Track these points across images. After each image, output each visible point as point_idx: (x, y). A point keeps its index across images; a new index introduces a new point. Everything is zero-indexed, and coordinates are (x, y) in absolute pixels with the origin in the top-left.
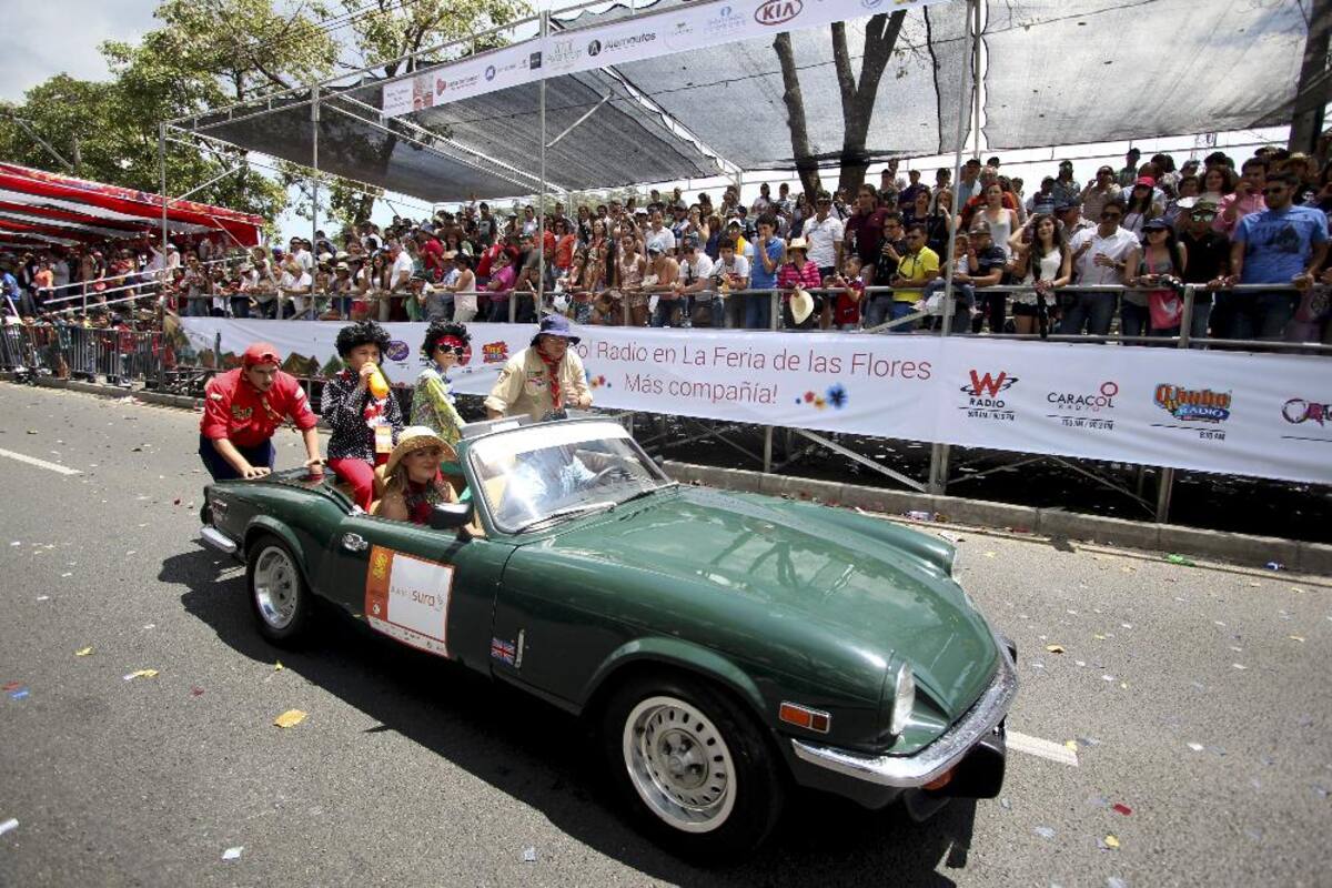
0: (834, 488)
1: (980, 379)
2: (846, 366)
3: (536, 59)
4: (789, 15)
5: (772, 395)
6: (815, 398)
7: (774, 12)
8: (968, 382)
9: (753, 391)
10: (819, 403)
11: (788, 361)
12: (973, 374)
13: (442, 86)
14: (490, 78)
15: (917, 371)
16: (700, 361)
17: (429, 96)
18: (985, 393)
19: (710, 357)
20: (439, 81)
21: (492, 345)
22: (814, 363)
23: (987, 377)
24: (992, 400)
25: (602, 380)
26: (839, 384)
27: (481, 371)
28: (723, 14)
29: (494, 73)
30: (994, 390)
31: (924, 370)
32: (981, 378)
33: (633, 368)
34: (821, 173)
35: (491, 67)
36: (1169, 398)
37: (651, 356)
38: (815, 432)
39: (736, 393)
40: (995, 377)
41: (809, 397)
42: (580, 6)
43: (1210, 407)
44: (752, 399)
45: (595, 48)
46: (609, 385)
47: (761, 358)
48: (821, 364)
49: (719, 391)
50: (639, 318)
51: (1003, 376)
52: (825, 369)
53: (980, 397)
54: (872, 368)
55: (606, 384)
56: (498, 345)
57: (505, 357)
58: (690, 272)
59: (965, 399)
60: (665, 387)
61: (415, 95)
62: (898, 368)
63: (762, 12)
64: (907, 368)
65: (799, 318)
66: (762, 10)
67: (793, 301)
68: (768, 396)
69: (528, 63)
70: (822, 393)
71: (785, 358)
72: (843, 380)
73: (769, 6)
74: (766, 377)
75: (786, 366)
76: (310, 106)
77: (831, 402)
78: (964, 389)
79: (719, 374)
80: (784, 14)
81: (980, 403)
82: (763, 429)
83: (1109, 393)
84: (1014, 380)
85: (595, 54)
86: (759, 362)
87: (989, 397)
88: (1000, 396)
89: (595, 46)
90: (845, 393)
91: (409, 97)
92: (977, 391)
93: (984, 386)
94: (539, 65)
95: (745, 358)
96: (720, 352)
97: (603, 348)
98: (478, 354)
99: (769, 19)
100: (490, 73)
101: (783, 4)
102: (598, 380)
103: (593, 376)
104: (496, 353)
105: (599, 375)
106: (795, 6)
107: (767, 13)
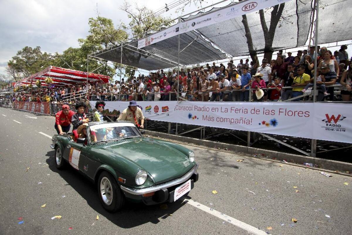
0: (275, 153)
2: (277, 112)
3: (177, 30)
4: (253, 7)
6: (265, 123)
7: (248, 7)
8: (325, 118)
9: (244, 121)
10: (267, 125)
11: (256, 111)
12: (327, 115)
13: (152, 39)
14: (165, 36)
15: (304, 114)
16: (226, 111)
17: (149, 42)
18: (332, 122)
19: (229, 110)
21: (164, 107)
22: (265, 112)
23: (333, 116)
24: (335, 124)
25: (196, 117)
26: (274, 119)
27: (161, 114)
28: (231, 9)
29: (166, 34)
30: (336, 121)
31: (307, 114)
32: (330, 116)
33: (205, 113)
34: (258, 55)
35: (165, 33)
37: (210, 110)
38: (265, 134)
39: (238, 121)
40: (336, 117)
41: (264, 123)
42: (189, 14)
44: (244, 123)
46: (198, 119)
47: (246, 110)
48: (267, 112)
49: (232, 121)
50: (206, 99)
51: (339, 116)
52: (269, 114)
53: (330, 123)
54: (287, 113)
56: (166, 107)
57: (168, 111)
58: (222, 85)
59: (324, 124)
60: (215, 119)
61: (146, 42)
62: (296, 113)
64: (300, 113)
65: (259, 98)
66: (244, 7)
67: (257, 93)
68: (249, 122)
69: (175, 30)
70: (268, 121)
71: (254, 110)
72: (276, 117)
73: (246, 6)
74: (249, 116)
75: (255, 112)
77: (272, 124)
78: (323, 121)
79: (232, 116)
80: (251, 7)
81: (330, 125)
82: (246, 132)
84: (345, 118)
85: (194, 26)
87: (334, 123)
88: (338, 123)
89: (194, 23)
90: (277, 122)
91: (144, 43)
92: (329, 121)
93: (332, 119)
94: (178, 31)
95: (241, 111)
96: (233, 109)
97: (196, 108)
98: (160, 109)
99: (246, 9)
100: (165, 34)
101: (251, 4)
102: (194, 117)
103: (193, 116)
104: (165, 109)
105: (195, 115)
106: (255, 4)
107: (246, 8)
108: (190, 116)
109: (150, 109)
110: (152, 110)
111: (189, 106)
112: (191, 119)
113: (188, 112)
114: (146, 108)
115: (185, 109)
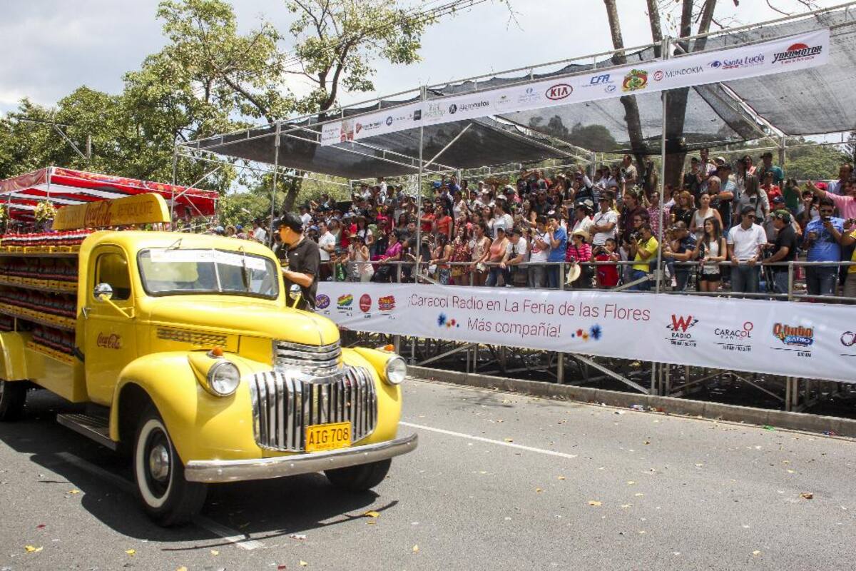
0: (591, 391)
1: (677, 321)
2: (602, 312)
3: (418, 116)
4: (565, 94)
5: (558, 331)
6: (583, 333)
7: (556, 93)
8: (671, 322)
9: (546, 329)
10: (585, 337)
11: (568, 309)
12: (674, 317)
13: (359, 127)
14: (389, 124)
15: (642, 315)
16: (515, 309)
17: (350, 135)
18: (681, 329)
19: (521, 307)
20: (357, 125)
21: (385, 298)
22: (583, 310)
23: (681, 320)
24: (684, 334)
25: (453, 322)
26: (597, 324)
27: (376, 316)
28: (527, 91)
29: (392, 120)
30: (685, 327)
31: (646, 315)
32: (677, 319)
33: (474, 314)
35: (390, 117)
36: (782, 331)
37: (485, 306)
38: (582, 355)
39: (535, 331)
40: (685, 319)
41: (580, 333)
43: (802, 336)
44: (546, 334)
45: (453, 109)
46: (458, 326)
47: (552, 307)
48: (587, 311)
49: (526, 330)
51: (690, 318)
52: (589, 315)
53: (678, 332)
54: (617, 314)
55: (456, 325)
56: (388, 298)
57: (393, 307)
59: (669, 332)
60: (493, 327)
61: (342, 132)
62: (631, 313)
63: (550, 92)
64: (637, 313)
66: (550, 90)
68: (555, 332)
69: (413, 116)
70: (587, 330)
71: (565, 308)
72: (601, 321)
73: (554, 89)
74: (554, 320)
75: (567, 313)
76: (274, 137)
77: (592, 336)
78: (668, 327)
79: (526, 318)
80: (562, 94)
81: (677, 335)
83: (748, 328)
84: (696, 321)
85: (453, 113)
86: (550, 309)
87: (683, 332)
88: (689, 330)
89: (453, 108)
90: (600, 331)
91: (338, 133)
92: (676, 328)
93: (680, 324)
94: (419, 118)
95: (542, 307)
96: (527, 303)
97: (456, 300)
98: (375, 304)
99: (554, 97)
100: (390, 121)
101: (562, 87)
102: (451, 322)
103: (448, 320)
104: (388, 303)
105: (452, 318)
106: (569, 90)
107: (553, 93)
108: (442, 320)
109: (349, 303)
110: (355, 304)
111: (440, 297)
112: (444, 327)
113: (438, 311)
114: (340, 299)
115: (432, 302)
